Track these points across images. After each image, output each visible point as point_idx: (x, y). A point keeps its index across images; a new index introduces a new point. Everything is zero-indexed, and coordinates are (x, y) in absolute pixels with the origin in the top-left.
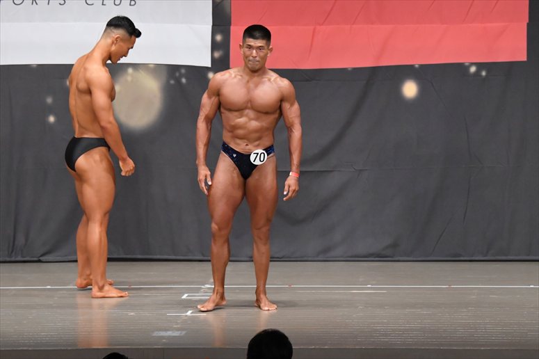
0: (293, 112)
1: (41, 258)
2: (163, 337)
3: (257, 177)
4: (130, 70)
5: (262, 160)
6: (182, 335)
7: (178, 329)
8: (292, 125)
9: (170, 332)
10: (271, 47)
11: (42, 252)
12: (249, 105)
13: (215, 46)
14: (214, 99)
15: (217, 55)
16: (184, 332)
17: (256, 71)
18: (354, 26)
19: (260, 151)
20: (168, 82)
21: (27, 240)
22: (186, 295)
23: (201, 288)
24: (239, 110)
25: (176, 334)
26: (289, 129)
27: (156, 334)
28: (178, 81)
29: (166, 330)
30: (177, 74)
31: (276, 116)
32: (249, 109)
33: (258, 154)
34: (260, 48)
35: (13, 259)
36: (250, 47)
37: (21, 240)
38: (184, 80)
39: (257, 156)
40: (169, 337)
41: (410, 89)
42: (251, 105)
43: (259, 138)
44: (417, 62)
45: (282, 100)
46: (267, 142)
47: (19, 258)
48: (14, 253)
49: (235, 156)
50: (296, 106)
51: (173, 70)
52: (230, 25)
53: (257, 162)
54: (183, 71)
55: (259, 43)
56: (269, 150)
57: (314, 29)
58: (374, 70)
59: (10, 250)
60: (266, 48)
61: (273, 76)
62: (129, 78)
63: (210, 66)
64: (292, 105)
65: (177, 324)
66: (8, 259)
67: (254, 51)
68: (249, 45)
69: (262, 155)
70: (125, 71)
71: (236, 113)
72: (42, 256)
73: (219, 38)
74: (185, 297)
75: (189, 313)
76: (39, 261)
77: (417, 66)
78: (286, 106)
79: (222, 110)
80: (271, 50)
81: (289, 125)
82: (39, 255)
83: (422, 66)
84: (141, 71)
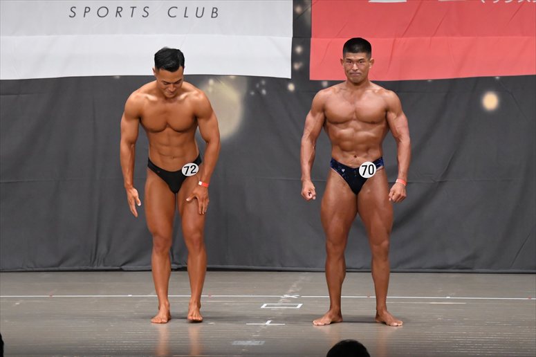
0: (400, 123)
1: (123, 267)
2: (242, 347)
3: (369, 191)
4: (211, 82)
5: (371, 172)
6: (261, 344)
7: (257, 339)
8: (400, 136)
9: (250, 342)
10: (372, 59)
11: (123, 261)
12: (355, 117)
13: (295, 58)
14: (320, 116)
15: (297, 66)
16: (263, 342)
17: (358, 83)
18: (434, 38)
19: (368, 163)
20: (248, 93)
21: (109, 248)
22: (265, 305)
23: (280, 298)
24: (345, 122)
25: (255, 343)
26: (397, 140)
27: (235, 343)
28: (258, 92)
29: (245, 339)
30: (258, 86)
31: (383, 125)
32: (355, 120)
33: (366, 166)
34: (360, 61)
35: (95, 268)
36: (350, 61)
37: (103, 249)
38: (264, 92)
39: (366, 169)
40: (249, 347)
41: (490, 101)
42: (357, 116)
43: (367, 150)
44: (498, 74)
45: (387, 110)
46: (375, 154)
47: (102, 267)
48: (96, 262)
49: (343, 170)
50: (403, 118)
51: (253, 81)
52: (311, 37)
53: (367, 176)
54: (263, 82)
55: (360, 56)
56: (378, 162)
57: (395, 41)
58: (453, 82)
59: (93, 260)
60: (367, 60)
61: (377, 88)
62: (210, 90)
63: (290, 78)
64: (398, 115)
65: (257, 333)
66: (90, 268)
67: (355, 65)
68: (349, 60)
69: (371, 167)
70: (207, 82)
71: (342, 125)
72: (124, 264)
73: (299, 50)
74: (264, 306)
75: (268, 323)
76: (121, 270)
77: (497, 78)
78: (392, 116)
79: (328, 124)
80: (373, 62)
81: (396, 136)
82: (121, 264)
83: (503, 78)
84: (221, 82)
